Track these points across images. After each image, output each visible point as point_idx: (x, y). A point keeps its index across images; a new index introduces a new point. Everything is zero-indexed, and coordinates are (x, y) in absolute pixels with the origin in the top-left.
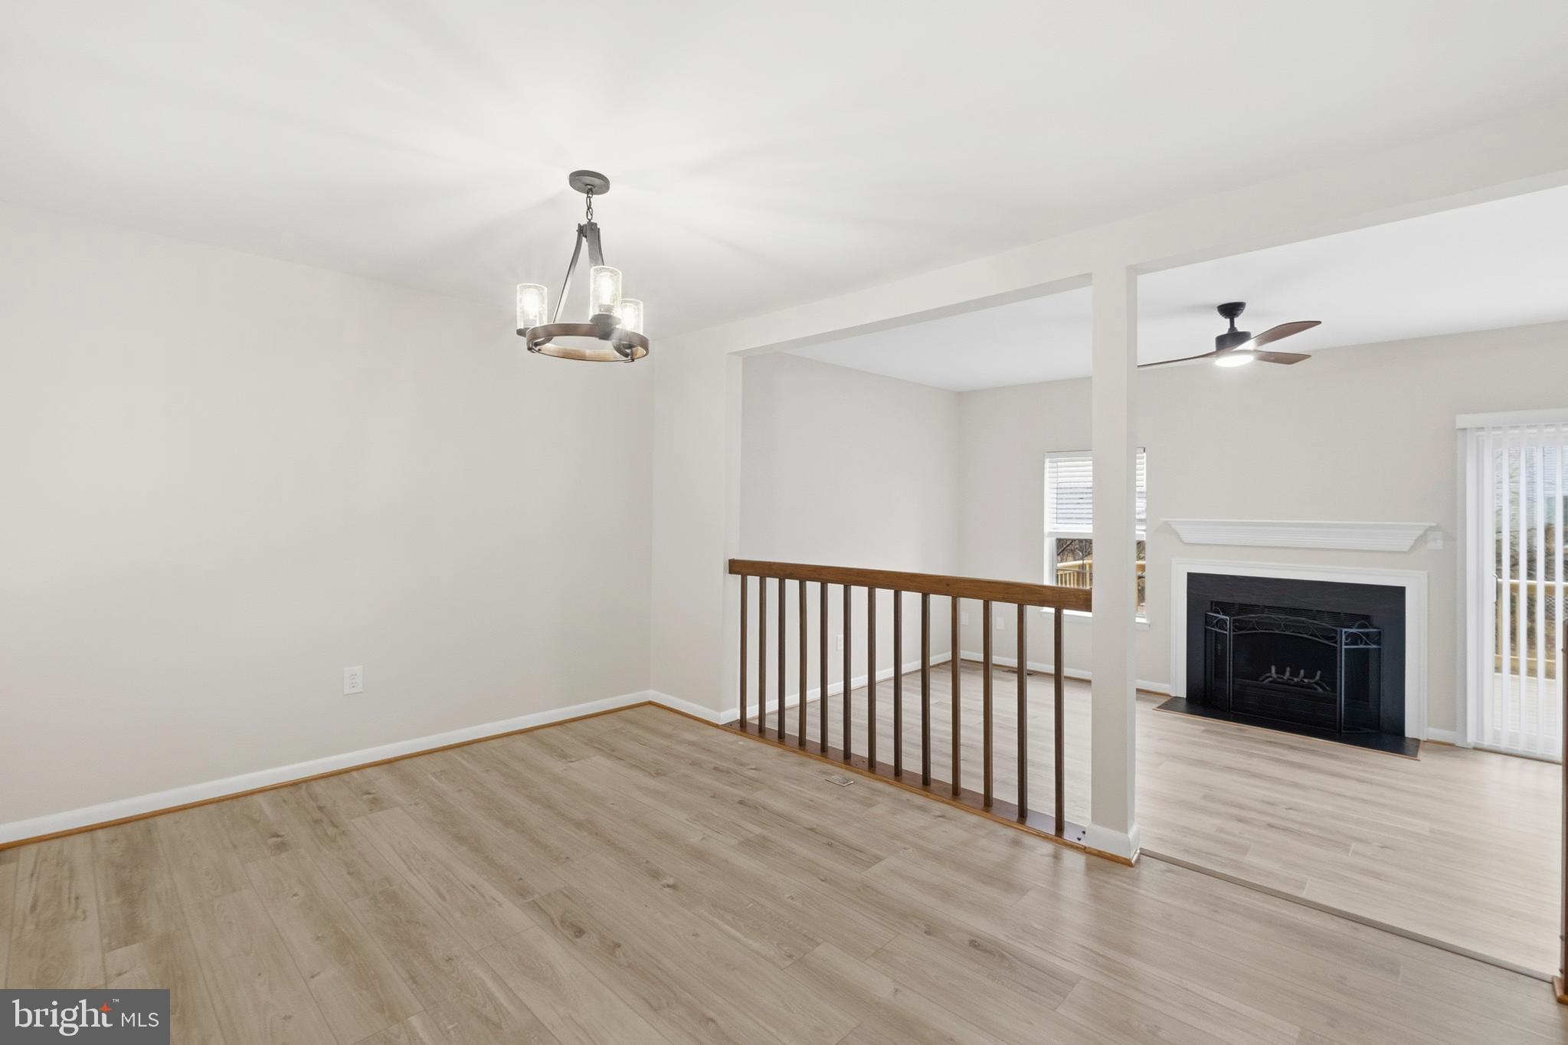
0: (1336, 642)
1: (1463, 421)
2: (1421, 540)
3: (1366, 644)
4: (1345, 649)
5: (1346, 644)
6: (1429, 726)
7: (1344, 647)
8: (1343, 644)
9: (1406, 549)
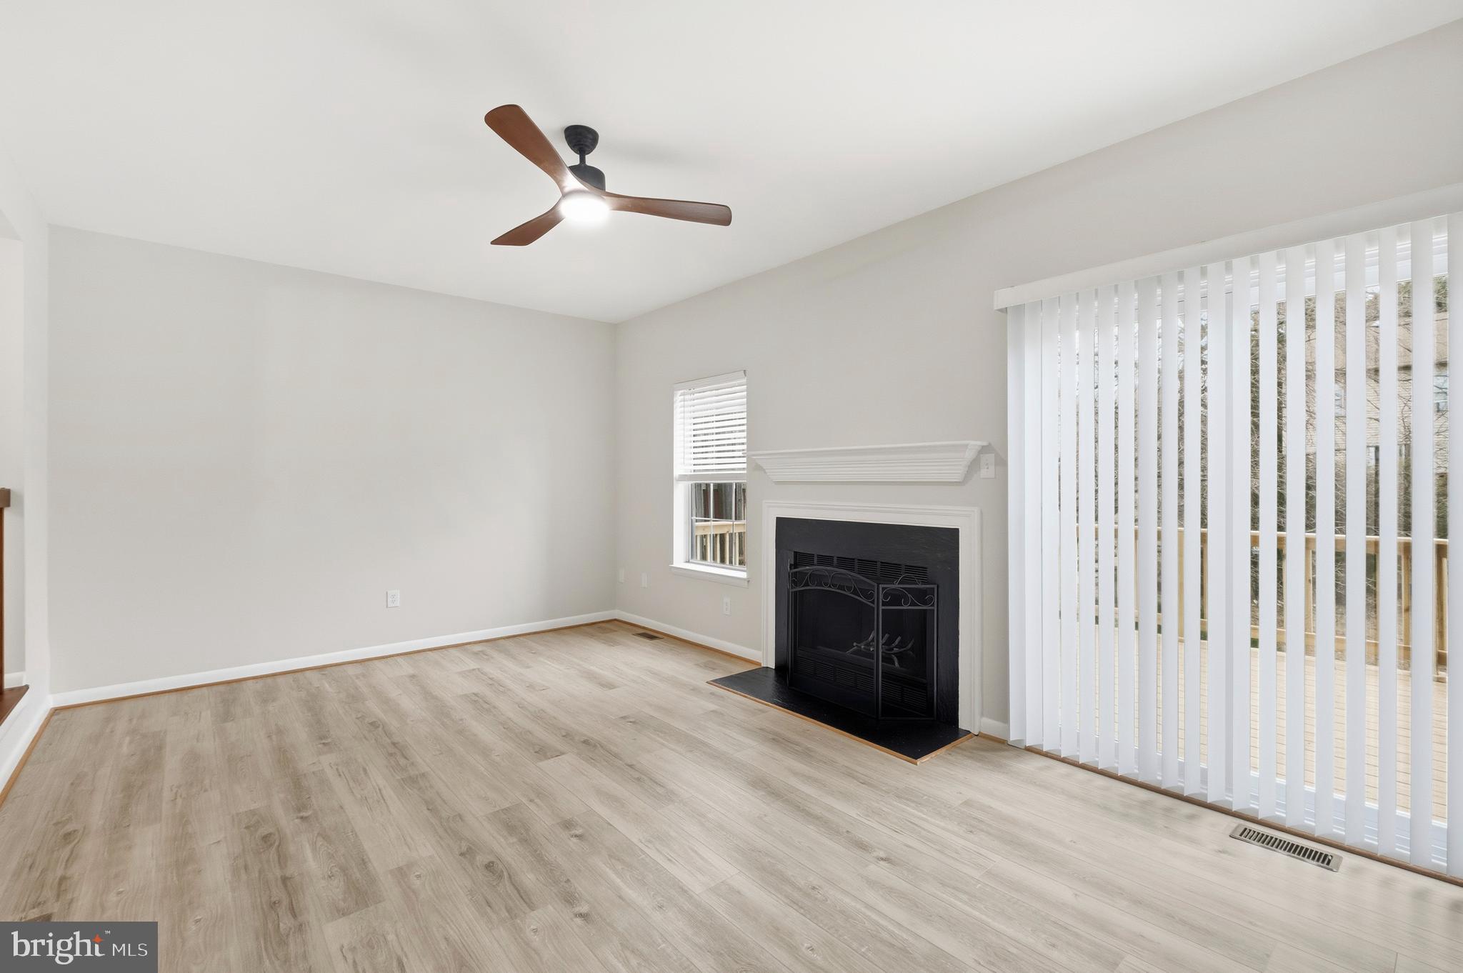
0: (873, 602)
1: (1004, 297)
2: (974, 465)
3: (913, 604)
4: (883, 610)
5: (883, 605)
6: (982, 715)
7: (881, 608)
8: (881, 604)
9: (957, 477)
